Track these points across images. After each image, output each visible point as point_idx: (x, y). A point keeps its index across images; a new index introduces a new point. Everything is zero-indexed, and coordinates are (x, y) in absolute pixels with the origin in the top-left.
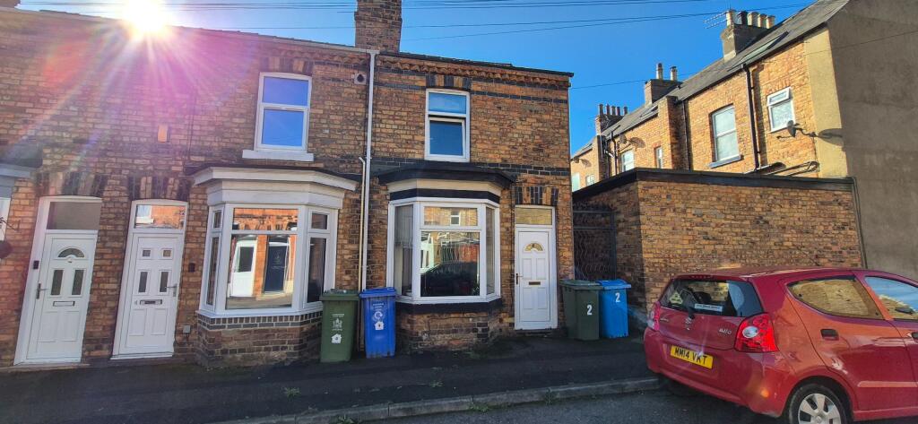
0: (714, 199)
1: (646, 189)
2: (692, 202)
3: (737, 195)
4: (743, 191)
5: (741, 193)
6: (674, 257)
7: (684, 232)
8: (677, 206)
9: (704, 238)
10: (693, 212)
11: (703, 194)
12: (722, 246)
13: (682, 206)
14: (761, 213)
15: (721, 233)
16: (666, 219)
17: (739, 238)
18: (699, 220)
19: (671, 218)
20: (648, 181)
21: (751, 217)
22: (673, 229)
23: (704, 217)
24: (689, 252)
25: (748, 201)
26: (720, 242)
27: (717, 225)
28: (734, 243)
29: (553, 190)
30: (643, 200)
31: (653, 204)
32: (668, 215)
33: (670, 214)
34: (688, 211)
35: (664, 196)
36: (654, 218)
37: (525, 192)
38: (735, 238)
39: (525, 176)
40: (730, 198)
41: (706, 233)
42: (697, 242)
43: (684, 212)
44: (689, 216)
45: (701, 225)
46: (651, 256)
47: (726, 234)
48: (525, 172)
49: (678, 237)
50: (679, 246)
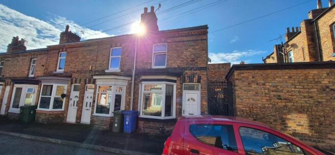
0: (287, 77)
1: (239, 74)
2: (269, 79)
3: (306, 74)
4: (311, 72)
5: (309, 73)
6: (257, 108)
7: (264, 95)
8: (259, 82)
9: (278, 99)
10: (270, 84)
11: (277, 75)
12: (292, 104)
13: (263, 82)
14: (328, 85)
15: (291, 96)
16: (251, 88)
17: (306, 99)
18: (275, 89)
19: (255, 88)
20: (240, 70)
21: (317, 87)
22: (256, 93)
23: (279, 87)
24: (267, 105)
25: (315, 77)
26: (290, 101)
27: (288, 92)
28: (302, 102)
29: (198, 77)
30: (237, 79)
31: (243, 81)
32: (253, 86)
33: (254, 86)
34: (267, 84)
35: (250, 77)
36: (243, 88)
37: (186, 78)
38: (303, 99)
39: (186, 71)
40: (300, 76)
41: (280, 96)
42: (272, 101)
43: (264, 84)
44: (267, 87)
45: (275, 91)
46: (242, 106)
47: (295, 97)
48: (187, 70)
49: (258, 98)
50: (259, 102)
